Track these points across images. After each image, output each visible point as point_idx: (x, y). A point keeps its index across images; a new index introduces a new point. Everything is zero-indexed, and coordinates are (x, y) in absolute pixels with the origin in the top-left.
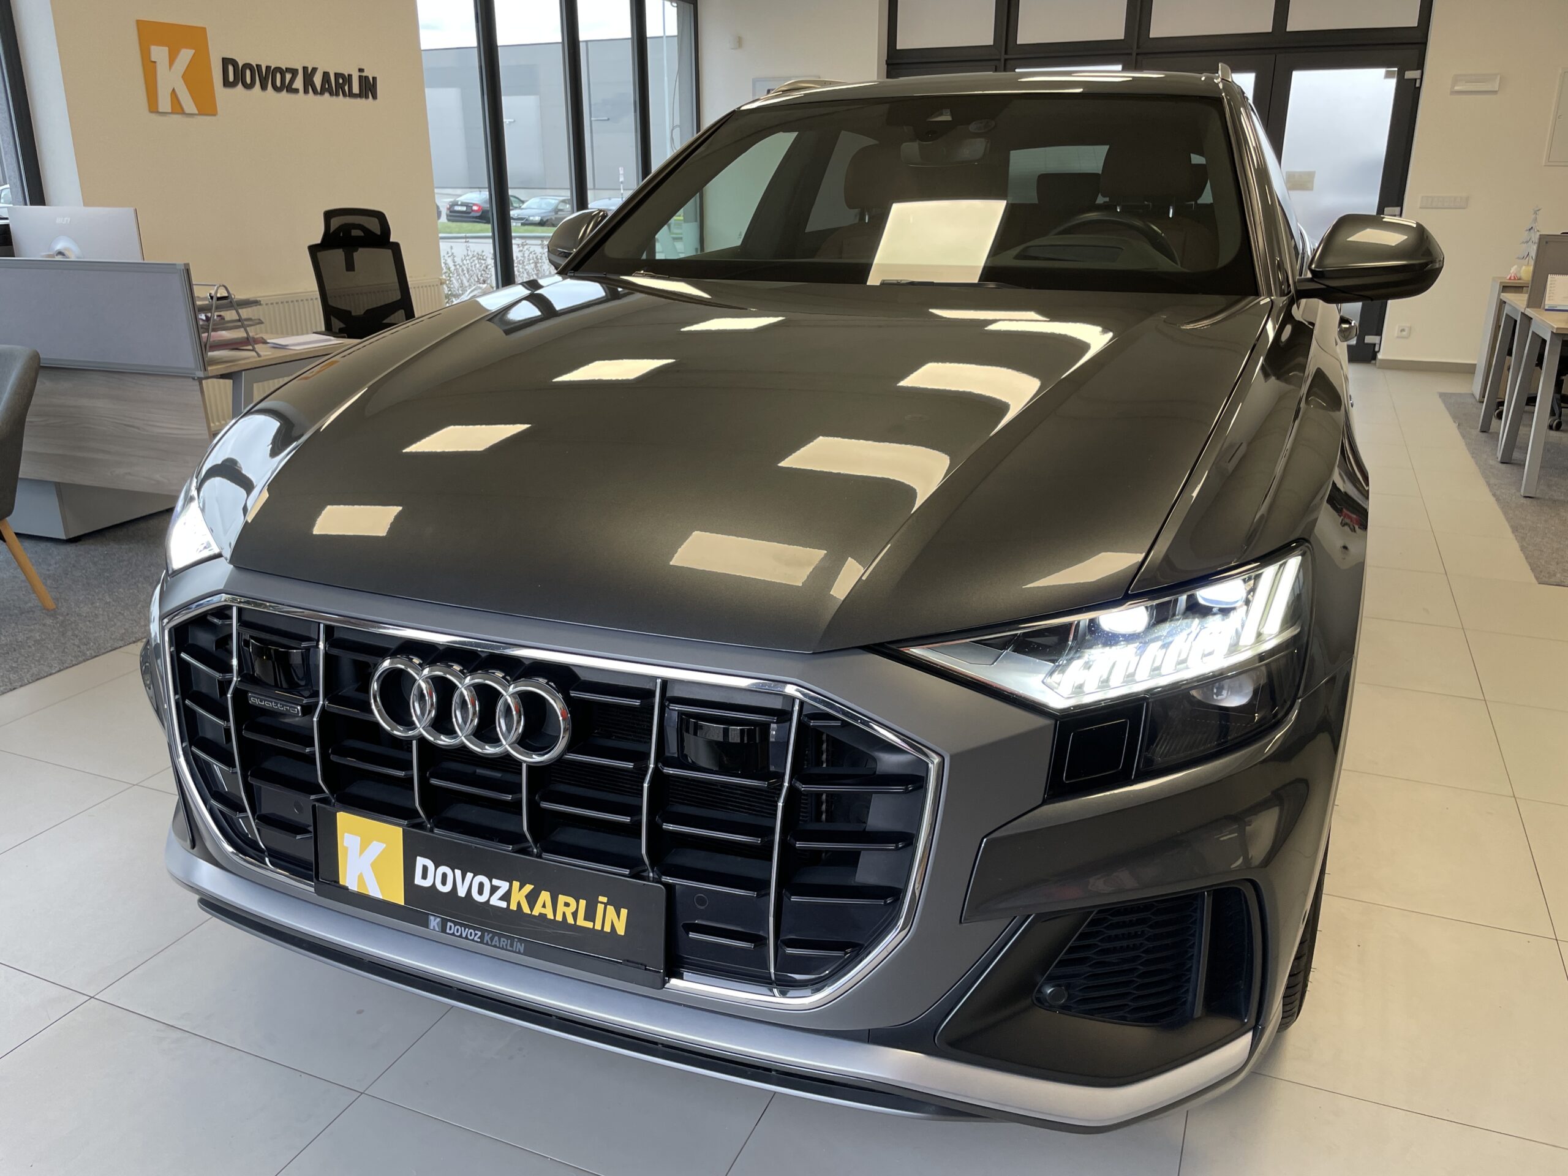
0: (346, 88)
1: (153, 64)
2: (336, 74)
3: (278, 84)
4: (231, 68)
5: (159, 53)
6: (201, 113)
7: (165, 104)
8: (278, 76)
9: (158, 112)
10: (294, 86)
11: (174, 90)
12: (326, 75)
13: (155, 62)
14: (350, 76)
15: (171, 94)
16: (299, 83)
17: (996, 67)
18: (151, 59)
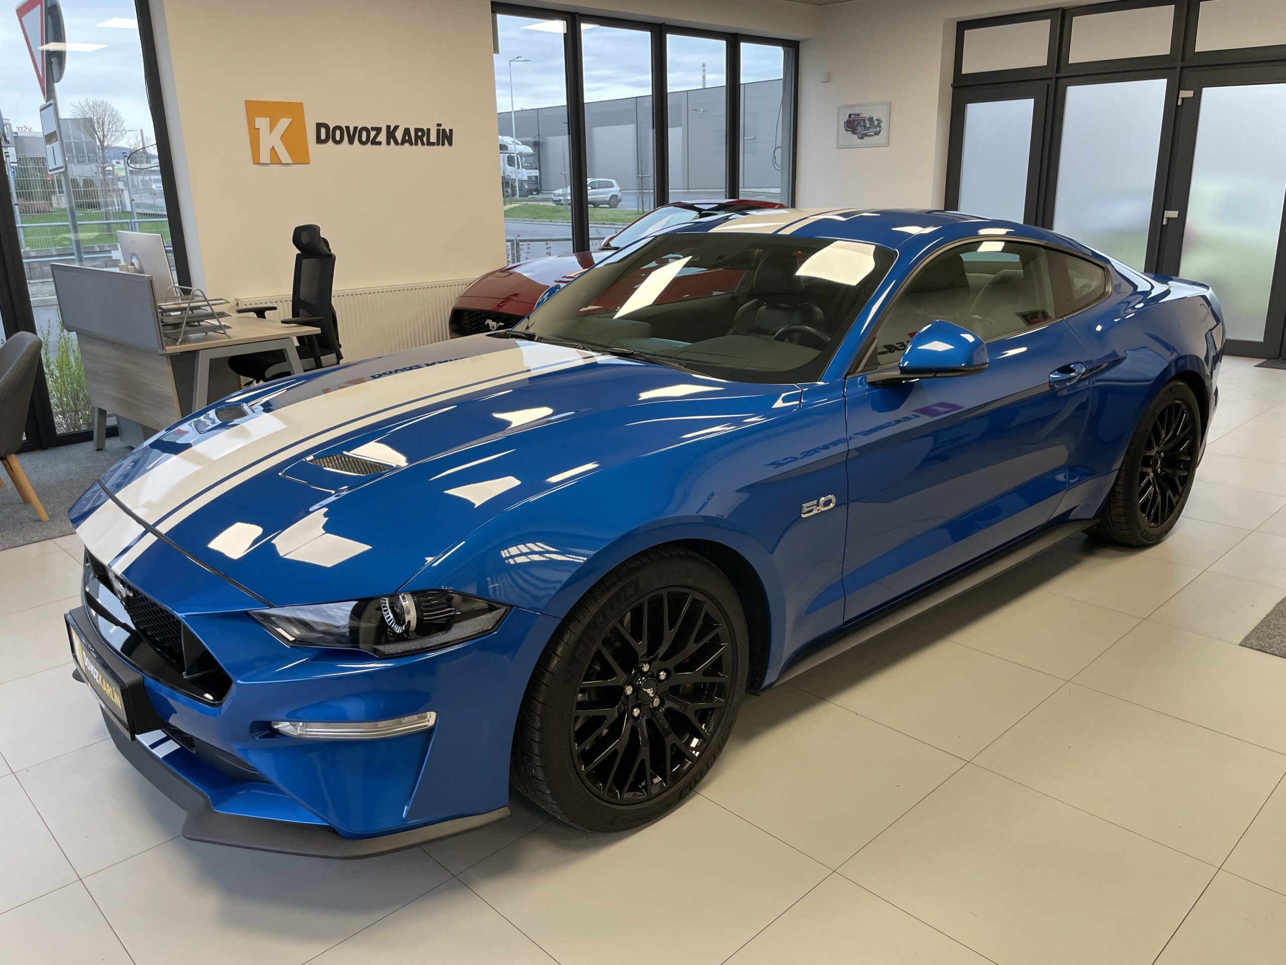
0: (425, 139)
1: (258, 130)
2: (417, 130)
3: (364, 139)
4: (323, 131)
5: (262, 123)
6: (293, 164)
7: (265, 157)
8: (364, 134)
9: (259, 164)
10: (377, 140)
11: (273, 147)
12: (407, 131)
13: (259, 129)
14: (429, 130)
15: (271, 150)
16: (382, 137)
17: (1048, 85)
18: (257, 127)
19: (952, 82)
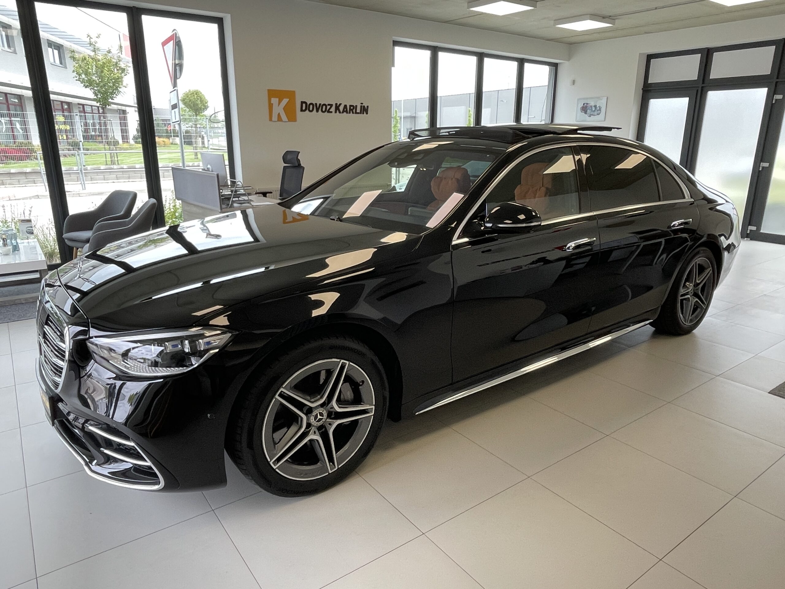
0: (354, 111)
2: (350, 105)
3: (324, 110)
4: (304, 105)
5: (275, 101)
6: (289, 121)
7: (275, 118)
8: (324, 107)
9: (272, 121)
10: (330, 110)
11: (279, 113)
12: (345, 106)
13: (273, 104)
14: (356, 106)
15: (278, 115)
16: (333, 109)
17: (697, 91)
18: (272, 103)
19: (642, 87)
